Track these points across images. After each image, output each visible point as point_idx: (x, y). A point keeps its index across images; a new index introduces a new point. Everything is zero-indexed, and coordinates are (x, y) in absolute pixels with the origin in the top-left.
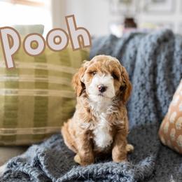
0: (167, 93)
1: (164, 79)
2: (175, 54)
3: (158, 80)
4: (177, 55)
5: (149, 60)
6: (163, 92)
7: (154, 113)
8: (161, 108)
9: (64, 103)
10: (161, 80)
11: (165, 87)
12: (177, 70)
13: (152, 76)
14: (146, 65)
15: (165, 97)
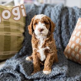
0: (66, 35)
1: (65, 28)
2: (69, 17)
3: (62, 29)
4: (71, 17)
5: (58, 19)
6: (65, 34)
7: (61, 44)
8: (64, 42)
9: (18, 39)
10: (64, 28)
11: (66, 32)
12: (71, 24)
13: (59, 27)
14: (56, 21)
15: (66, 37)
